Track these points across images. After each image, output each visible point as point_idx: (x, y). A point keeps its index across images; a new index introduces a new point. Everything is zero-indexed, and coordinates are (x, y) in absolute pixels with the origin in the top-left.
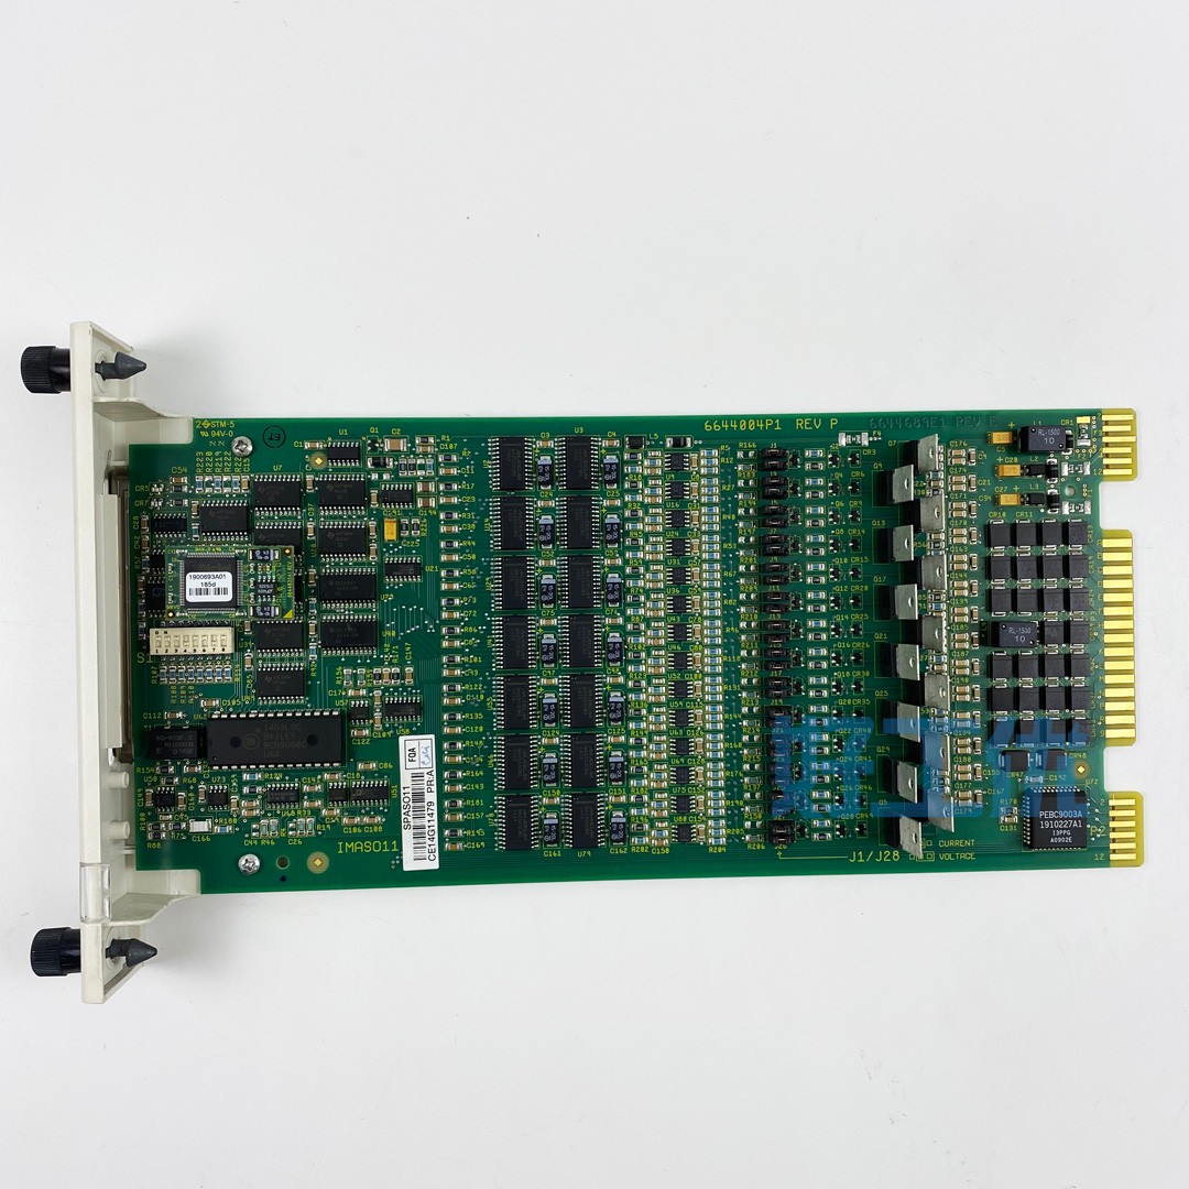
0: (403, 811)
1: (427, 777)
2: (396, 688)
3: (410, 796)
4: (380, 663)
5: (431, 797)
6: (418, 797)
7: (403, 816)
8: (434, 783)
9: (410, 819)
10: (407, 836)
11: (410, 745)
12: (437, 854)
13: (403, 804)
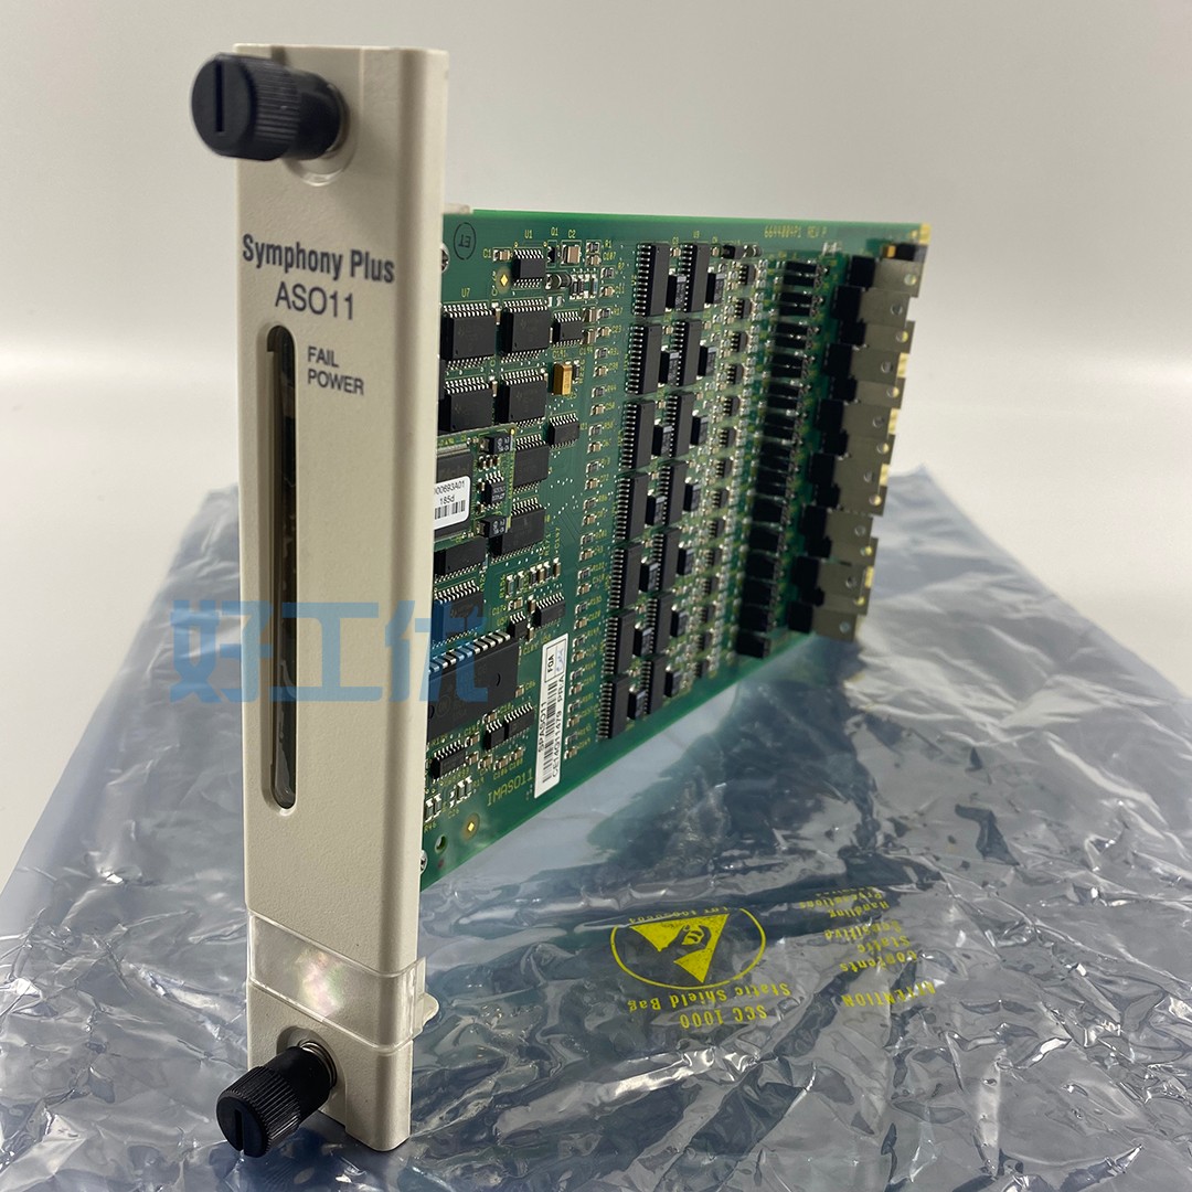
0: (540, 731)
1: (559, 683)
2: (544, 587)
3: (545, 712)
4: (535, 561)
5: (560, 707)
6: (551, 710)
7: (539, 737)
8: (563, 689)
9: (543, 737)
10: (540, 756)
11: (552, 652)
12: (558, 768)
13: (540, 723)
